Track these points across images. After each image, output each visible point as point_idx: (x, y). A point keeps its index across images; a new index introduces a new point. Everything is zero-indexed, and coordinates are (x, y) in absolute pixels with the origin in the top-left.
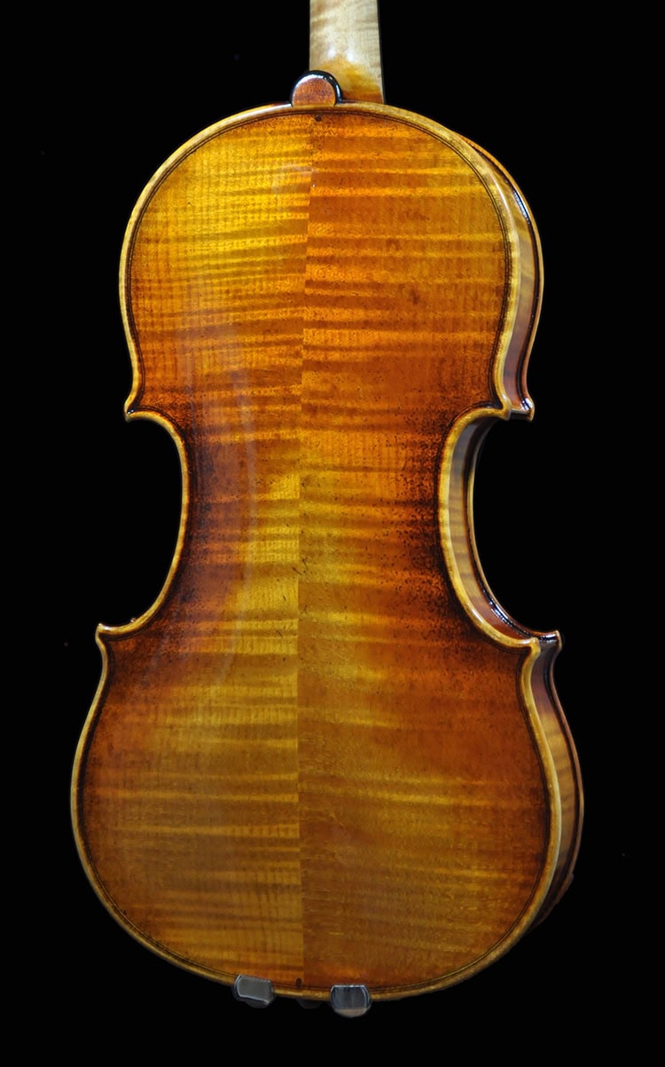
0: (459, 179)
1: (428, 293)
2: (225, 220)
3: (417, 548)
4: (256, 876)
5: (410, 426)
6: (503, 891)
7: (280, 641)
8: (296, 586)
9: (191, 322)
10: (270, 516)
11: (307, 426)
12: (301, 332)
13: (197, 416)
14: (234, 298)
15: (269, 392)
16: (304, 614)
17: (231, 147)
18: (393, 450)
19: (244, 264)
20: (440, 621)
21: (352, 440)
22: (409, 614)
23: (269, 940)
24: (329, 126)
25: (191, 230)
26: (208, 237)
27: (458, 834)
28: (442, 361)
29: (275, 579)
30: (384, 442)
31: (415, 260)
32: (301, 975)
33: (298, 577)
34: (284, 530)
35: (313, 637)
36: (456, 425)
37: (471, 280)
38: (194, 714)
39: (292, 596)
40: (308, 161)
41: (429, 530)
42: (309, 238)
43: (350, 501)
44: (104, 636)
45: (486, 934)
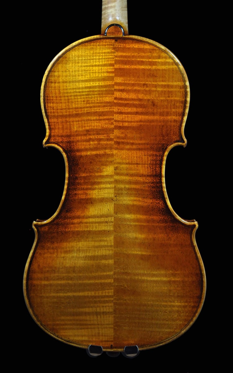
0: (168, 63)
1: (158, 102)
2: (82, 75)
3: (154, 191)
4: (96, 309)
5: (152, 149)
6: (186, 309)
7: (107, 225)
8: (113, 205)
9: (69, 112)
10: (103, 181)
11: (116, 149)
12: (113, 116)
13: (72, 146)
14: (87, 103)
15: (102, 137)
16: (116, 215)
17: (83, 49)
18: (146, 157)
19: (90, 91)
20: (163, 217)
21: (132, 154)
22: (152, 215)
23: (100, 332)
24: (120, 43)
25: (68, 79)
26: (75, 82)
27: (170, 291)
28: (163, 126)
29: (105, 203)
30: (143, 154)
31: (153, 91)
32: (112, 343)
33: (114, 202)
34: (108, 186)
35: (119, 223)
36: (168, 148)
37: (173, 98)
38: (73, 252)
39: (111, 209)
40: (113, 55)
41: (158, 185)
42: (115, 83)
43: (132, 175)
44: (35, 225)
45: (180, 324)
